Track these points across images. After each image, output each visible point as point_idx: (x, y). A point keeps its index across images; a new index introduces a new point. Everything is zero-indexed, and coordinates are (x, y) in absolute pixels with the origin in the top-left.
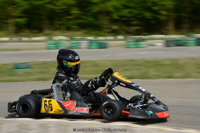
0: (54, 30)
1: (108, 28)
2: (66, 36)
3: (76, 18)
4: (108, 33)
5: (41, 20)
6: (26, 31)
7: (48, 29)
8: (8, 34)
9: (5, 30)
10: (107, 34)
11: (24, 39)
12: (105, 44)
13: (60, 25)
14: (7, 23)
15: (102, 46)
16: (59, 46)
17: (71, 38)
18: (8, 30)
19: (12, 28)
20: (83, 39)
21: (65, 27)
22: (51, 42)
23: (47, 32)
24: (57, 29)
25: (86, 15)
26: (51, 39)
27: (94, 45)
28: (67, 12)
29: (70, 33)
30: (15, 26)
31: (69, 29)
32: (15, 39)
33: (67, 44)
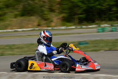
0: (101, 21)
2: (108, 24)
3: (115, 13)
5: (93, 15)
6: (85, 22)
7: (98, 20)
8: (75, 24)
9: (73, 22)
11: (84, 27)
13: (105, 17)
14: (74, 18)
16: (104, 30)
17: (111, 25)
18: (74, 22)
19: (77, 21)
21: (108, 19)
22: (100, 28)
23: (97, 22)
24: (102, 20)
26: (99, 26)
28: (110, 10)
29: (111, 22)
30: (79, 19)
31: (110, 20)
32: (79, 27)
33: (110, 29)
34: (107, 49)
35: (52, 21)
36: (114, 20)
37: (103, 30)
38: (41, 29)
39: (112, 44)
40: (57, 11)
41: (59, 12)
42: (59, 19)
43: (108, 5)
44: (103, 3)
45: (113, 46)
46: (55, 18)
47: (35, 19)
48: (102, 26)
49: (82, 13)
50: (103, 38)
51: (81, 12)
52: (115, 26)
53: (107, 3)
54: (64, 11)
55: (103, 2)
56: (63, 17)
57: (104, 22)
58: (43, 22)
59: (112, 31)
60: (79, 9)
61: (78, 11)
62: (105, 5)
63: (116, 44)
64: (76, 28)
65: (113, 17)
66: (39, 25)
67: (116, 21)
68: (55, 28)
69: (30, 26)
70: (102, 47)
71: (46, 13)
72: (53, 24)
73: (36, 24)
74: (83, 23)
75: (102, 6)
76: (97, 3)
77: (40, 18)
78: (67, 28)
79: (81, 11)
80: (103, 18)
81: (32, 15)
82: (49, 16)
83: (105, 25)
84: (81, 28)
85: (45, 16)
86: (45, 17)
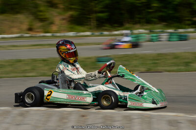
0: (134, 24)
1: (188, 20)
2: (146, 29)
3: (156, 12)
4: (189, 25)
5: (121, 14)
6: (107, 25)
7: (129, 23)
8: (91, 29)
9: (88, 25)
10: (187, 27)
11: (106, 33)
12: (186, 36)
13: (140, 18)
14: (90, 18)
15: (183, 38)
16: (139, 39)
17: (151, 31)
18: (90, 25)
19: (94, 23)
20: (163, 32)
21: (144, 20)
23: (127, 25)
24: (136, 23)
27: (175, 38)
28: (148, 5)
29: (149, 26)
30: (97, 20)
31: (149, 22)
32: (97, 33)
33: (147, 37)
34: (143, 69)
35: (52, 23)
36: (155, 23)
37: (137, 39)
38: (33, 35)
39: (151, 62)
40: (61, 6)
41: (64, 9)
42: (64, 19)
45: (152, 65)
46: (58, 18)
47: (23, 19)
48: (136, 32)
49: (103, 10)
51: (101, 8)
52: (157, 33)
54: (73, 7)
56: (71, 16)
57: (138, 26)
58: (38, 24)
59: (151, 40)
60: (98, 3)
61: (96, 7)
63: (157, 61)
64: (92, 35)
65: (152, 18)
66: (30, 29)
67: (158, 24)
68: (58, 34)
69: (15, 30)
70: (136, 66)
71: (42, 9)
72: (54, 28)
73: (25, 27)
74: (104, 26)
77: (31, 17)
78: (78, 34)
80: (137, 20)
81: (18, 13)
82: (47, 15)
83: (140, 31)
84: (102, 35)
85: (41, 13)
86: (41, 15)
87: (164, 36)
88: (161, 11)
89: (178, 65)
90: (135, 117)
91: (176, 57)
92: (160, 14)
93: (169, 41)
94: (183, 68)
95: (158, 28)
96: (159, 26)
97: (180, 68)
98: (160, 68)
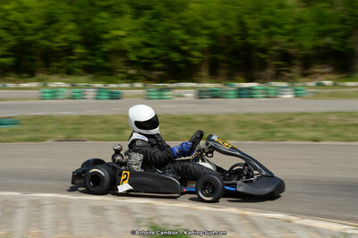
0: (50, 74)
1: (122, 73)
2: (66, 82)
3: (80, 59)
4: (123, 79)
5: (32, 60)
6: (12, 74)
7: (43, 73)
10: (120, 81)
11: (10, 85)
12: (118, 93)
13: (58, 67)
15: (114, 96)
16: (56, 95)
17: (72, 85)
20: (88, 87)
21: (64, 70)
22: (47, 90)
23: (41, 76)
24: (53, 73)
25: (92, 55)
26: (45, 86)
27: (104, 95)
28: (68, 51)
29: (70, 79)
31: (70, 73)
33: (67, 92)
34: (61, 136)
36: (79, 75)
37: (54, 95)
39: (71, 127)
43: (65, 40)
44: (54, 36)
48: (52, 85)
49: (6, 53)
50: (54, 113)
51: (5, 51)
52: (80, 88)
53: (62, 36)
55: (53, 33)
57: (54, 77)
59: (73, 98)
62: (59, 41)
65: (75, 67)
70: (50, 132)
74: (9, 76)
75: (51, 41)
76: (41, 35)
79: (4, 49)
80: (55, 69)
83: (59, 84)
84: (4, 88)
87: (91, 93)
88: (86, 59)
89: (108, 133)
90: (47, 203)
91: (105, 120)
92: (86, 63)
93: (97, 99)
94: (114, 135)
95: (82, 81)
96: (83, 78)
97: (110, 135)
98: (84, 136)
